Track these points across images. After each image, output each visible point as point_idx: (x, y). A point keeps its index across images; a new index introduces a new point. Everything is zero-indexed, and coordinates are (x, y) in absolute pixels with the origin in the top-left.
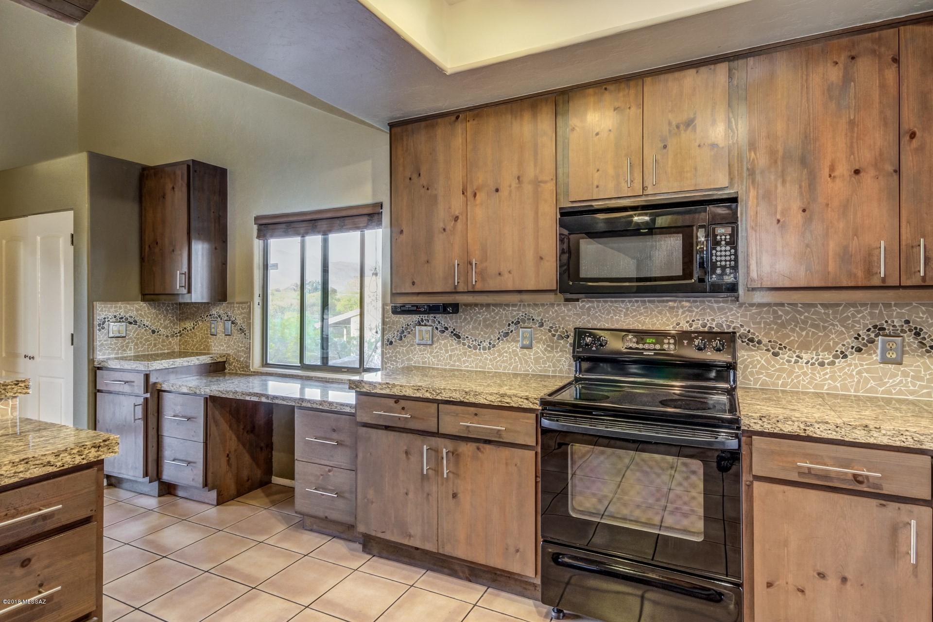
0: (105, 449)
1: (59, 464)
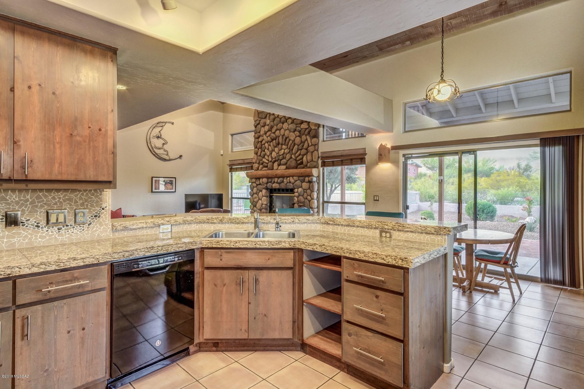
0: (405, 262)
1: (387, 261)
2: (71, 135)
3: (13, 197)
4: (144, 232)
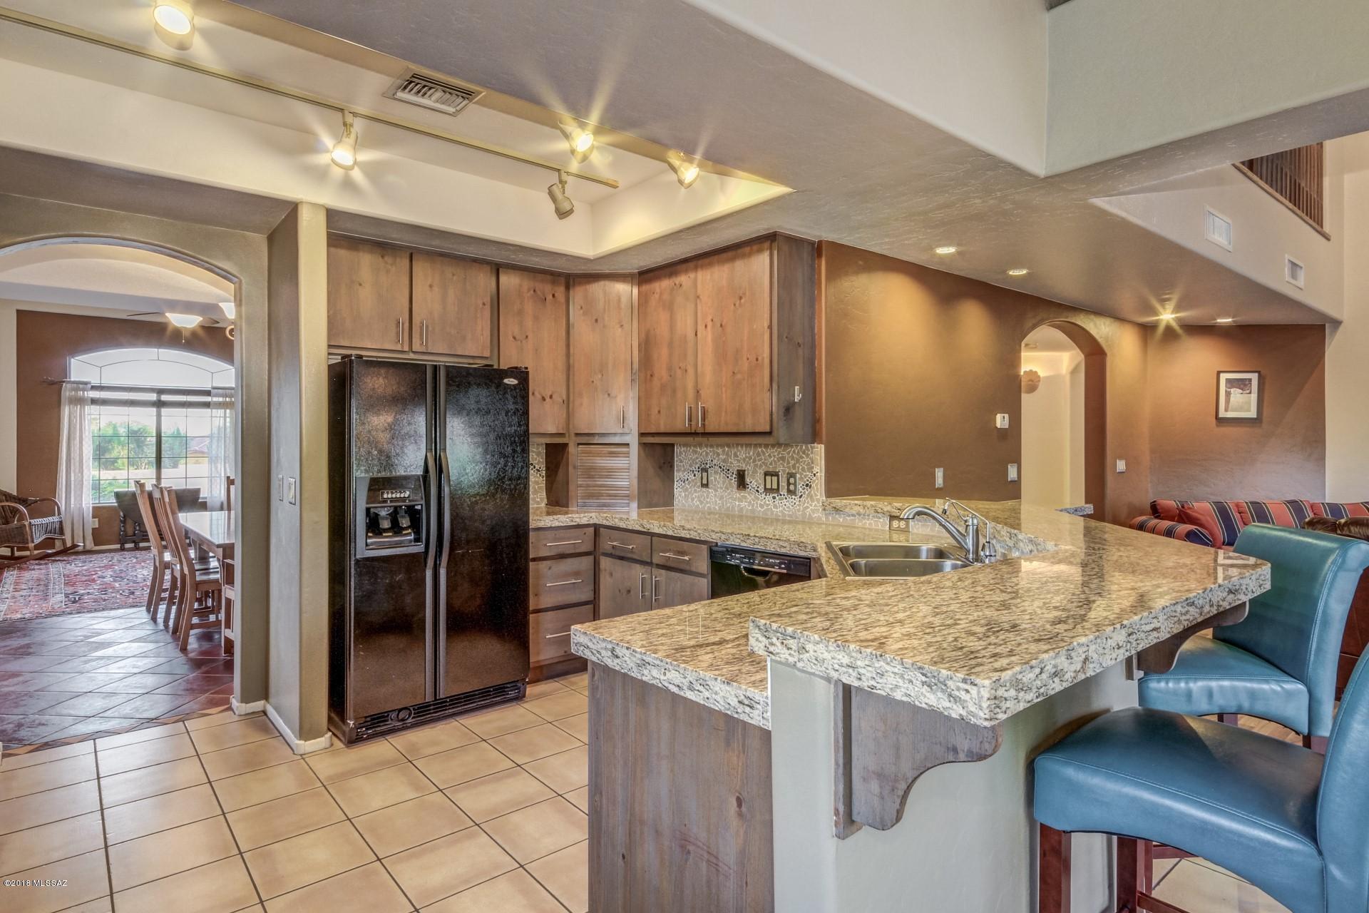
2: (734, 373)
3: (742, 453)
4: (866, 523)
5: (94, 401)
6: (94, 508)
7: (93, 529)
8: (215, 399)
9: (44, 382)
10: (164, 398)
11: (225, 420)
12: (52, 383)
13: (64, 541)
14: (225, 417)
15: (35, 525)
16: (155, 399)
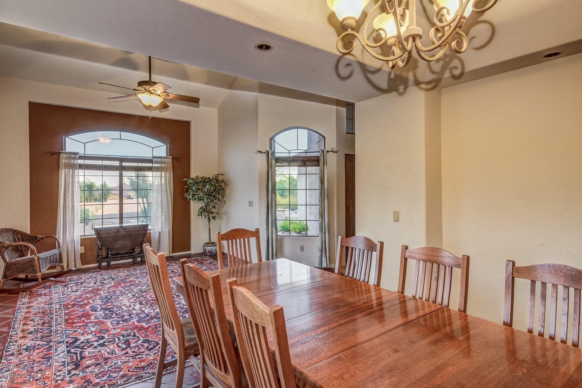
5: (81, 167)
6: (81, 239)
7: (81, 254)
8: (155, 165)
9: (48, 153)
10: (124, 164)
11: (161, 179)
12: (53, 154)
13: (62, 267)
14: (161, 177)
15: (42, 258)
16: (118, 165)
